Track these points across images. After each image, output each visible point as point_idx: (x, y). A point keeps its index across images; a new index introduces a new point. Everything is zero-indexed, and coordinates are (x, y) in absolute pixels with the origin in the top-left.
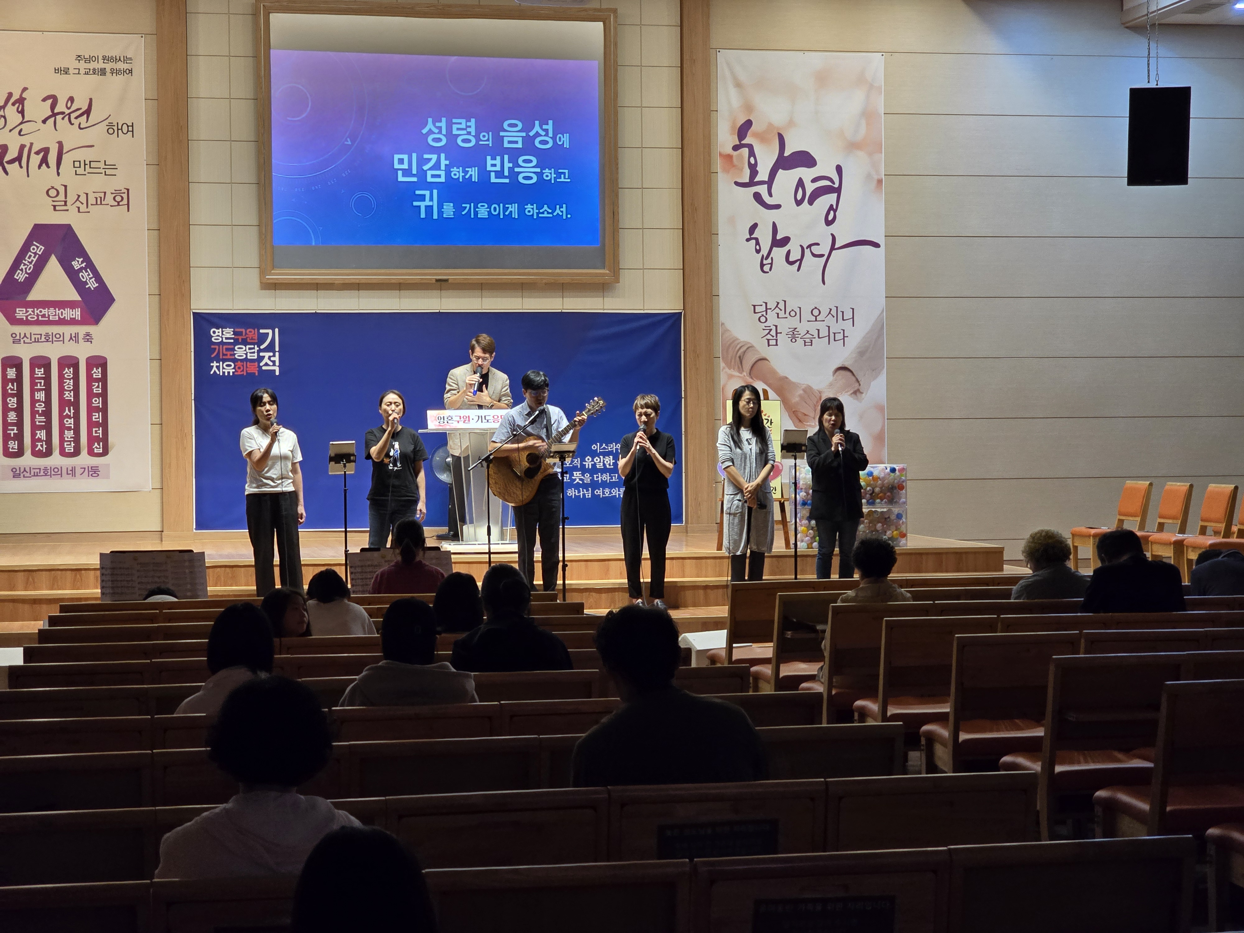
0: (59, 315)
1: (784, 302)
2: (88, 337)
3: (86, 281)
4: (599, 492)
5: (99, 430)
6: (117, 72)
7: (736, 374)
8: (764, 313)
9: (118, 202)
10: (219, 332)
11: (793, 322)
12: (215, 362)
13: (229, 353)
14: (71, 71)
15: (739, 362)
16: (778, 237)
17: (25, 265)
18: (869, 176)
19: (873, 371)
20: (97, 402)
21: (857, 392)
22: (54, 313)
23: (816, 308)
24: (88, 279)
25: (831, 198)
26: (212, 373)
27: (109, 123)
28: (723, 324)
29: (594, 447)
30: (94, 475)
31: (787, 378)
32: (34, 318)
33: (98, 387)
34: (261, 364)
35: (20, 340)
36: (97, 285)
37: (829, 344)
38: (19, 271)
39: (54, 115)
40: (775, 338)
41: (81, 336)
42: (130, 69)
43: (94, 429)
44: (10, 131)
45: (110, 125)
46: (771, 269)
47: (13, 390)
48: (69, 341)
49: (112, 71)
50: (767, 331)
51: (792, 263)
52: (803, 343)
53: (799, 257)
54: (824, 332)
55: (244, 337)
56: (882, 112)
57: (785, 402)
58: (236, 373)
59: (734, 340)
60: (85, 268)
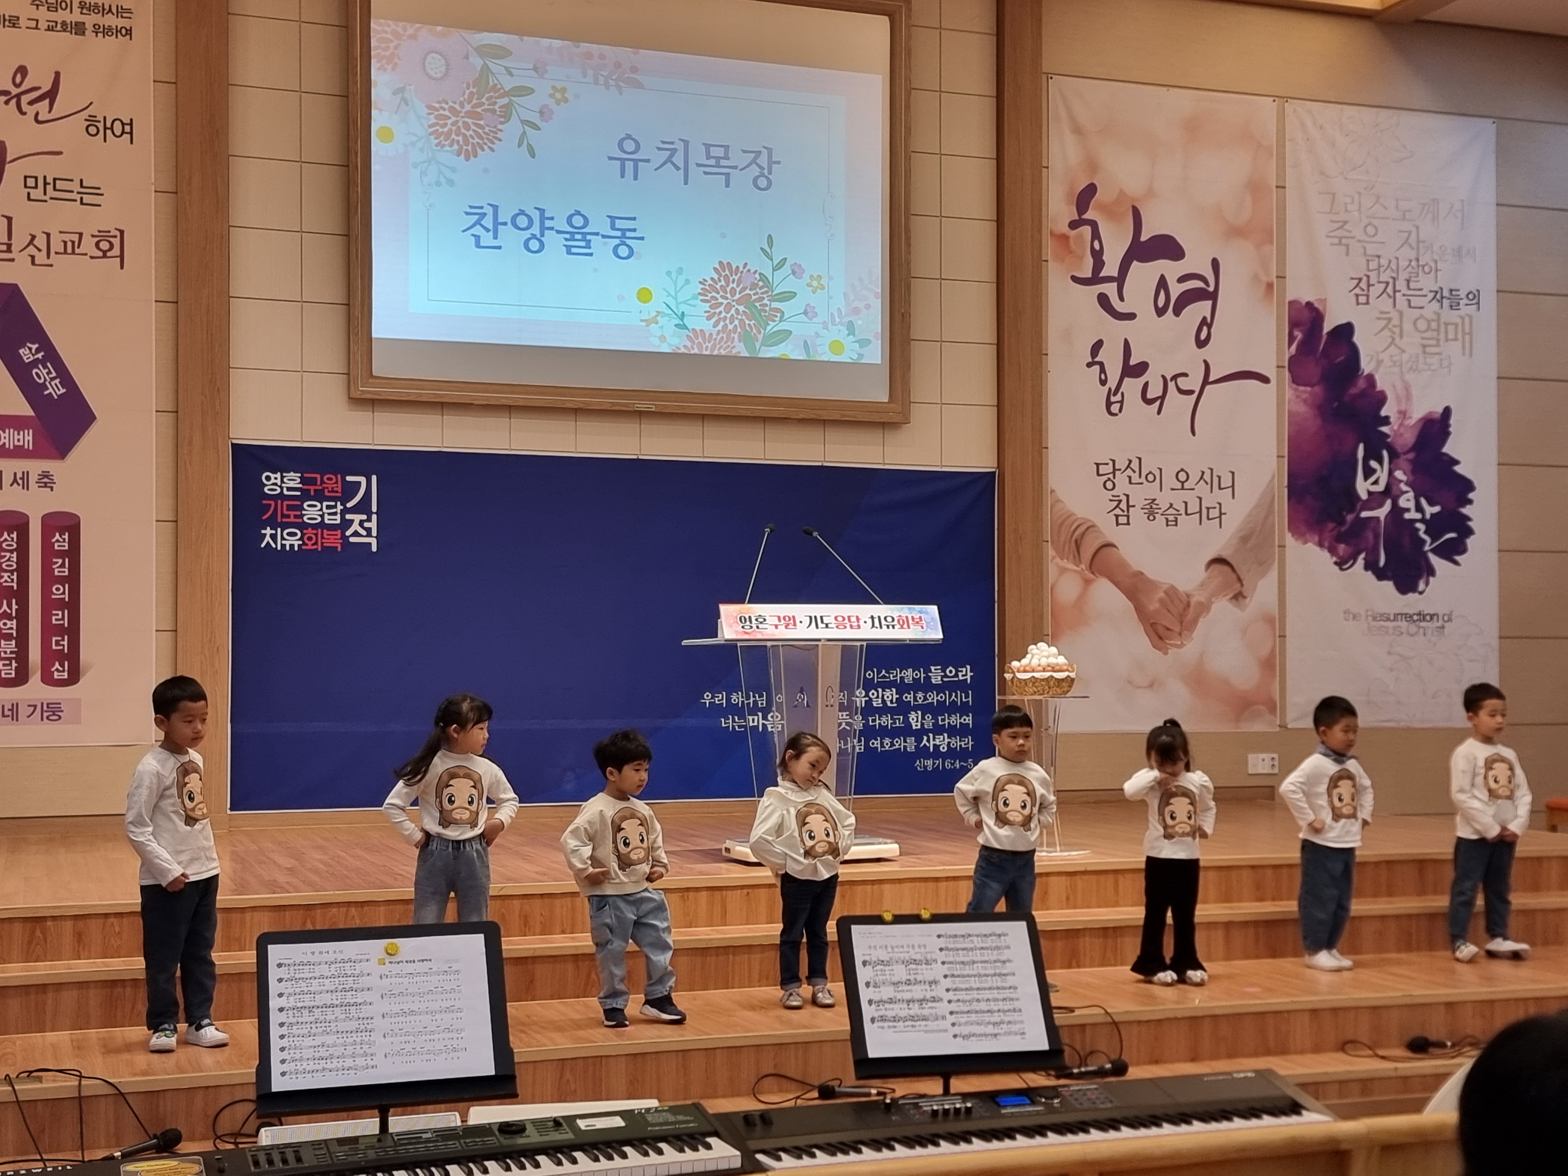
1: (1137, 460)
2: (46, 480)
3: (44, 383)
4: (875, 745)
5: (63, 640)
6: (105, 31)
8: (1111, 476)
10: (276, 478)
11: (1151, 490)
12: (268, 528)
13: (292, 513)
14: (23, 23)
15: (1075, 549)
16: (1133, 362)
18: (1256, 278)
20: (60, 592)
23: (1182, 470)
24: (48, 379)
25: (1204, 307)
26: (263, 545)
27: (90, 116)
28: (1053, 490)
29: (869, 675)
30: (51, 718)
31: (1142, 573)
33: (63, 565)
34: (348, 533)
36: (64, 390)
37: (1200, 524)
40: (1126, 513)
41: (33, 478)
42: (128, 28)
43: (54, 639)
45: (92, 120)
46: (1120, 411)
48: (12, 485)
49: (97, 29)
50: (1116, 503)
51: (1149, 402)
52: (1165, 521)
53: (1160, 394)
54: (1193, 507)
55: (320, 488)
56: (1274, 184)
57: (1140, 609)
58: (304, 547)
59: (1068, 516)
60: (43, 362)
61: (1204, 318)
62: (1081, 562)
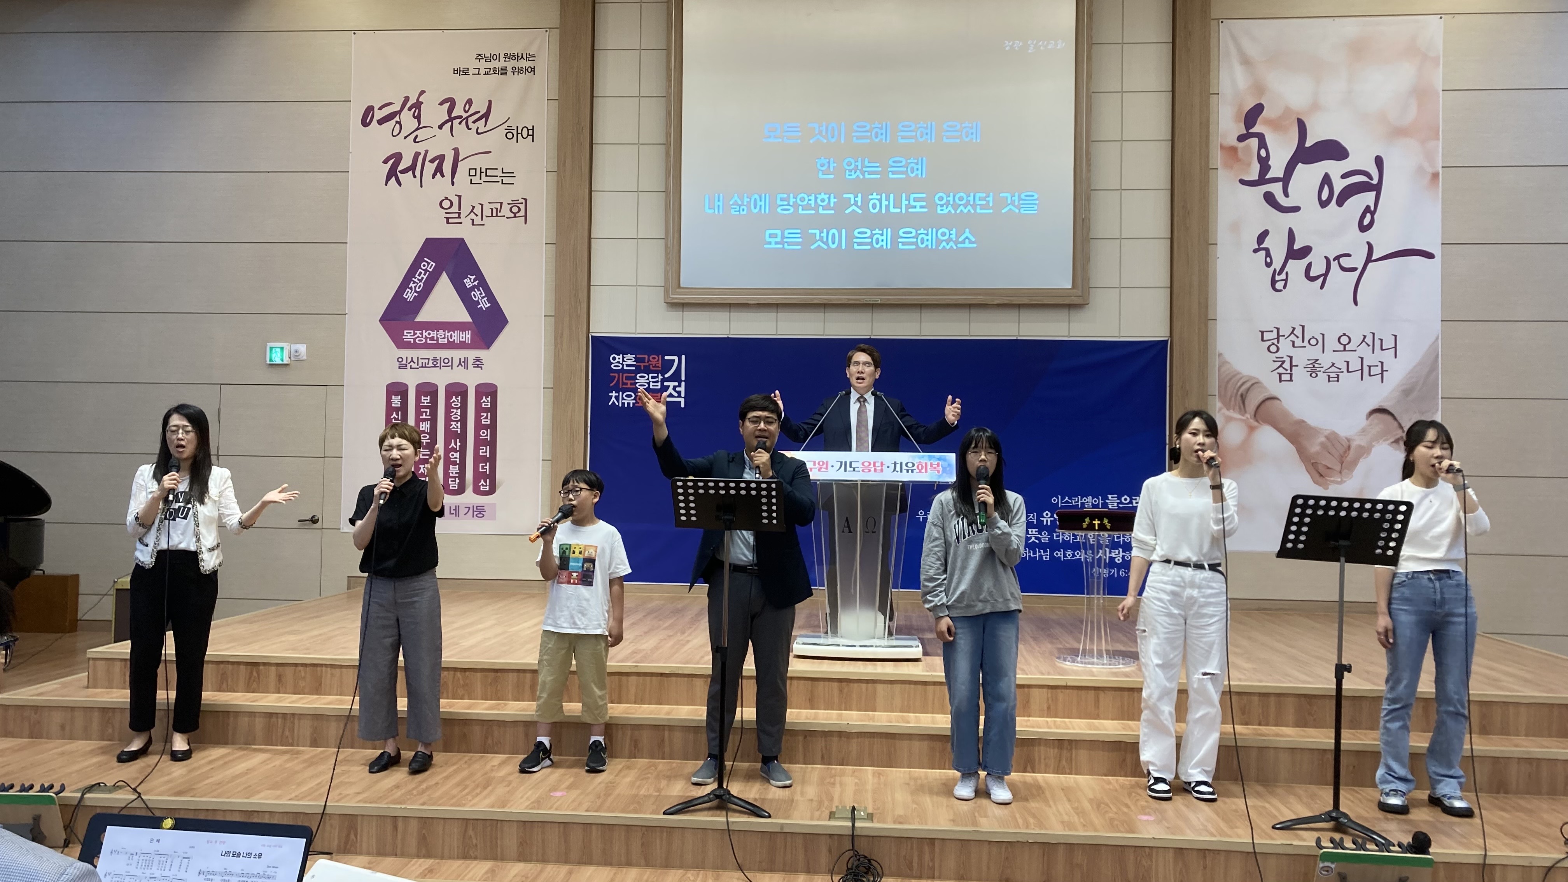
0: (448, 338)
1: (1301, 327)
2: (478, 363)
3: (478, 301)
4: (1059, 554)
5: (486, 466)
6: (519, 71)
7: (1237, 416)
8: (1275, 341)
10: (619, 359)
11: (1314, 352)
12: (614, 392)
13: (629, 382)
14: (471, 72)
15: (1241, 402)
16: (1296, 247)
17: (414, 282)
18: (1420, 170)
19: (1422, 413)
20: (485, 434)
21: (1399, 441)
22: (443, 336)
23: (1345, 335)
25: (1368, 198)
26: (610, 404)
27: (508, 127)
28: (1220, 355)
29: (1055, 500)
30: (479, 516)
31: (1304, 422)
32: (422, 341)
33: (486, 418)
35: (406, 365)
37: (1362, 379)
38: (408, 290)
39: (451, 119)
40: (1289, 372)
41: (471, 361)
42: (533, 67)
43: (481, 465)
44: (405, 138)
45: (509, 129)
46: (1285, 287)
47: (397, 419)
48: (458, 366)
49: (514, 70)
50: (1279, 364)
51: (1314, 279)
52: (1327, 378)
53: (1323, 271)
54: (1355, 365)
55: (647, 365)
56: (1440, 88)
57: (1302, 452)
58: (636, 405)
59: (1234, 376)
60: (477, 287)
61: (1368, 207)
62: (1245, 412)
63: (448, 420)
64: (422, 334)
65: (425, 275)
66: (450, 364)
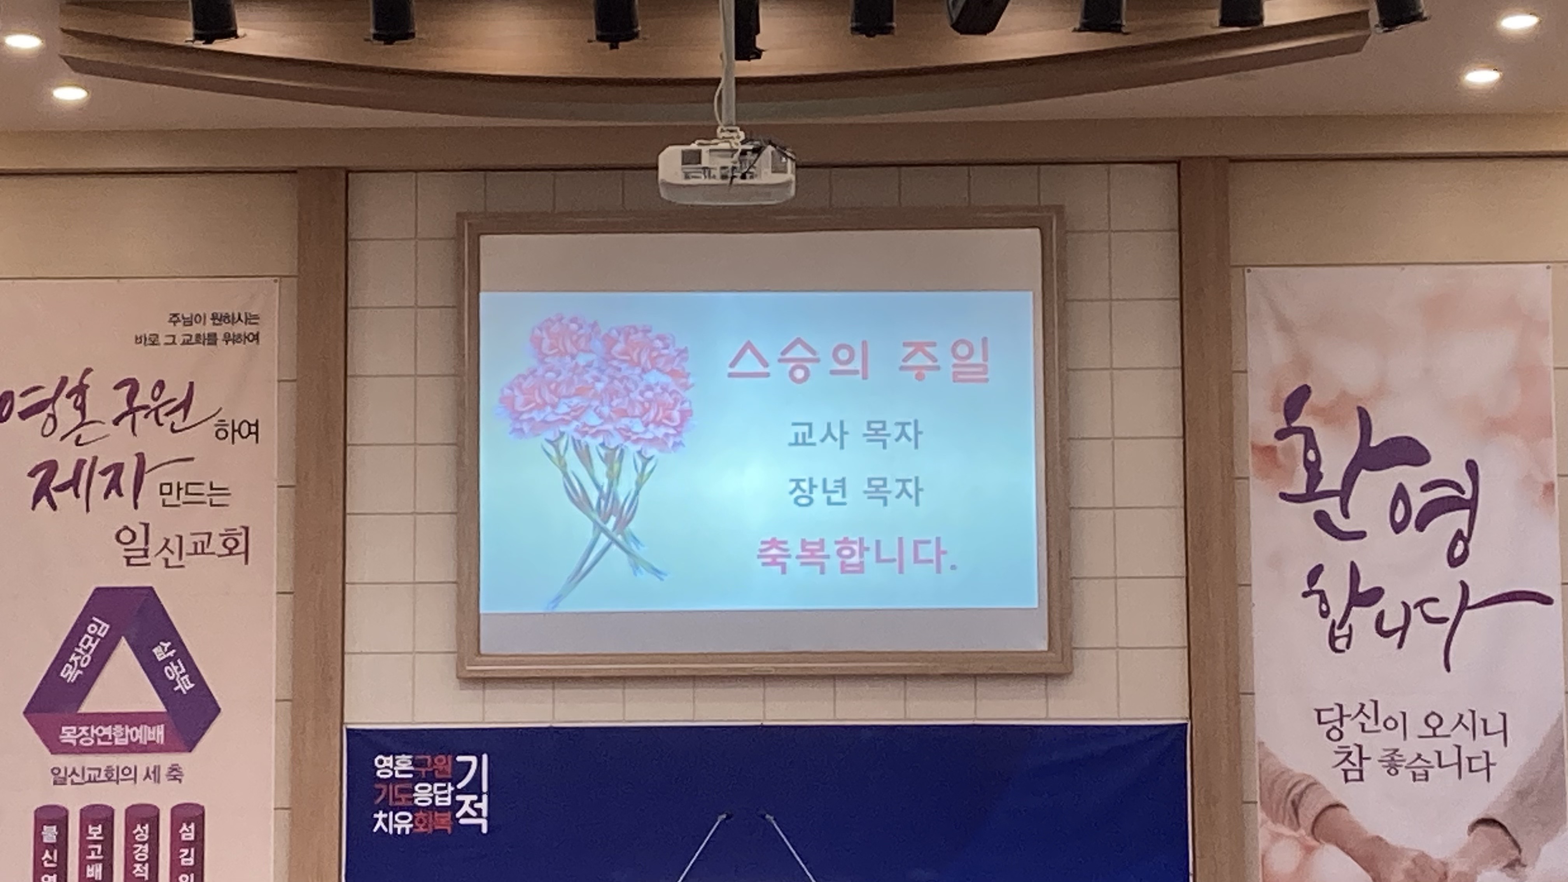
0: (129, 736)
1: (1373, 704)
3: (174, 681)
6: (235, 339)
7: (1285, 830)
8: (1337, 724)
9: (231, 550)
10: (388, 761)
11: (1392, 739)
12: (381, 812)
13: (404, 797)
14: (162, 340)
15: (1292, 811)
16: (1362, 589)
17: (78, 654)
18: (1527, 479)
19: (1544, 825)
21: (1514, 865)
22: (122, 734)
23: (1433, 713)
25: (1459, 519)
26: (375, 830)
27: (219, 421)
28: (1261, 744)
31: (1380, 839)
32: (88, 741)
33: (188, 856)
34: (459, 814)
35: (65, 779)
37: (1460, 776)
38: (67, 665)
39: (132, 411)
40: (1358, 767)
41: (164, 771)
42: (255, 333)
44: (63, 438)
45: (221, 425)
46: (1348, 646)
48: (145, 778)
49: (227, 338)
50: (1344, 756)
51: (1387, 634)
52: (1411, 775)
53: (1401, 623)
54: (1449, 756)
55: (431, 770)
56: (1552, 365)
59: (1283, 773)
60: (173, 659)
61: (1459, 533)
62: (1299, 826)
63: (130, 862)
64: (89, 731)
65: (94, 642)
66: (132, 776)
